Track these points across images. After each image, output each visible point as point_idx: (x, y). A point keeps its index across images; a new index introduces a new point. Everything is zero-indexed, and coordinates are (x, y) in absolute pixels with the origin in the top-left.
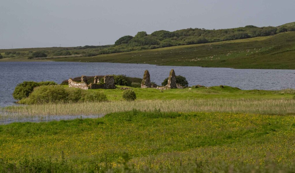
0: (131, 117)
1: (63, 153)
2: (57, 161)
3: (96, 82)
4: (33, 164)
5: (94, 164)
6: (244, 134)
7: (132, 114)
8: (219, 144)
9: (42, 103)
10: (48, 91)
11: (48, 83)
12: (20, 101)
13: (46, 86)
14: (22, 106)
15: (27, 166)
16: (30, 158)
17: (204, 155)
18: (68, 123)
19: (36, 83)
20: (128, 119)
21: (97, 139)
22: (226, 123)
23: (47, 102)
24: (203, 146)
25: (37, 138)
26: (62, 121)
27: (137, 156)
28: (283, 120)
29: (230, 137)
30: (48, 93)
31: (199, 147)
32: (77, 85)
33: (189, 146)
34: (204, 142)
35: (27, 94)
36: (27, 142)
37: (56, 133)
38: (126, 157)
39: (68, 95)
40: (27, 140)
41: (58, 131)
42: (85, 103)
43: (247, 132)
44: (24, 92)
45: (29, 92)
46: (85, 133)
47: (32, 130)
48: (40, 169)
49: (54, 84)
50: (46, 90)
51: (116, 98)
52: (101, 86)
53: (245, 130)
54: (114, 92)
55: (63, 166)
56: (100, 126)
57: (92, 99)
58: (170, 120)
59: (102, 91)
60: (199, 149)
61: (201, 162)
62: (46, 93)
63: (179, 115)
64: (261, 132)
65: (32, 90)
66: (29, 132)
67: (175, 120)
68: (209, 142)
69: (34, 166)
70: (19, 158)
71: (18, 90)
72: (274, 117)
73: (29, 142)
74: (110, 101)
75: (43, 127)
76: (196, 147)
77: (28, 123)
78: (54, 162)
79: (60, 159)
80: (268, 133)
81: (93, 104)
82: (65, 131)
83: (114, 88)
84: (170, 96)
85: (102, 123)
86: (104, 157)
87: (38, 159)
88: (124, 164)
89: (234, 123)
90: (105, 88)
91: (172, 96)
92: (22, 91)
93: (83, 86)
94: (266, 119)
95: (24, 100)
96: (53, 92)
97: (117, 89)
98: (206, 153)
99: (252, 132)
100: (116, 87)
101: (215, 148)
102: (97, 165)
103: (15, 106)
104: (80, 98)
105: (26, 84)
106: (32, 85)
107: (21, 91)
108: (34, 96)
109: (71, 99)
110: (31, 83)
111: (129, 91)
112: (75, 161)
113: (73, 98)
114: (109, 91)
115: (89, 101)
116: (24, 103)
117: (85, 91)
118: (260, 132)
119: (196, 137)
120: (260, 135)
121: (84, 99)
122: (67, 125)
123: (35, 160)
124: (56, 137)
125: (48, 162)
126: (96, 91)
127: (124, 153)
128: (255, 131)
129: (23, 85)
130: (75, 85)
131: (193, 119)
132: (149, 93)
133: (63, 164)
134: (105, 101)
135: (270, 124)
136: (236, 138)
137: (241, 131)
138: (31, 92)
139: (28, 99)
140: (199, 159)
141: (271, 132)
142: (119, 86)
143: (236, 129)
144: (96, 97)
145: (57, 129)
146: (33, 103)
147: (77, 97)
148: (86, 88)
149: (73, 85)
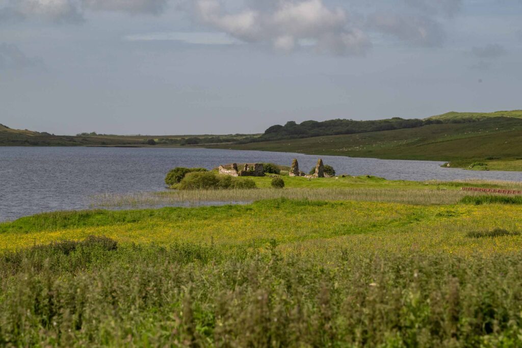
0: (278, 204)
1: (212, 238)
2: (206, 245)
3: (246, 169)
4: (183, 248)
5: (242, 249)
6: (389, 223)
7: (280, 200)
8: (365, 232)
9: (192, 189)
10: (199, 177)
11: (200, 170)
12: (171, 187)
13: (197, 172)
14: (174, 191)
15: (177, 250)
16: (180, 242)
17: (349, 243)
18: (218, 209)
19: (188, 169)
20: (276, 206)
21: (245, 225)
22: (371, 211)
23: (198, 187)
24: (349, 234)
25: (188, 222)
26: (212, 207)
27: (284, 242)
28: (427, 210)
29: (375, 226)
30: (199, 179)
31: (344, 235)
32: (228, 172)
33: (335, 233)
34: (350, 230)
35: (179, 179)
36: (177, 226)
37: (206, 219)
38: (274, 243)
39: (218, 181)
40: (178, 224)
41: (207, 216)
42: (234, 190)
43: (391, 222)
44: (176, 177)
45: (181, 178)
46: (234, 219)
47: (183, 215)
48: (189, 253)
49: (205, 170)
50: (197, 176)
51: (264, 186)
52: (251, 174)
53: (390, 219)
54: (263, 179)
55: (212, 251)
56: (248, 212)
57: (241, 186)
58: (316, 208)
59: (252, 178)
60: (345, 237)
61: (346, 250)
62: (197, 179)
63: (326, 204)
64: (406, 222)
65: (183, 176)
66: (179, 217)
67: (321, 208)
68: (354, 231)
69: (184, 250)
70: (169, 242)
71: (170, 176)
72: (418, 207)
73: (179, 227)
74: (259, 189)
75: (193, 212)
76: (342, 234)
77: (179, 208)
78: (203, 247)
79: (209, 244)
80: (411, 223)
81: (243, 191)
82: (215, 217)
83: (263, 176)
84: (318, 184)
85: (251, 209)
86: (252, 242)
87: (188, 244)
88: (272, 250)
89: (379, 212)
90: (254, 175)
91: (319, 184)
92: (174, 177)
93: (233, 174)
94: (410, 209)
95: (175, 185)
96: (204, 179)
97: (266, 177)
98: (351, 241)
99: (396, 221)
100: (265, 175)
101: (360, 236)
102: (245, 250)
103: (167, 191)
104: (230, 184)
105: (178, 170)
106: (184, 171)
107: (172, 176)
108: (185, 182)
109: (221, 185)
110: (182, 169)
111: (278, 179)
112: (224, 246)
113: (223, 184)
114: (259, 178)
115: (239, 188)
116: (175, 189)
117: (236, 178)
118: (404, 222)
119: (342, 225)
120: (404, 224)
121: (233, 186)
122: (217, 211)
123: (185, 244)
124: (206, 222)
125: (198, 246)
126: (245, 178)
127: (272, 239)
128: (400, 220)
129: (175, 170)
130: (226, 172)
131: (339, 207)
132: (297, 181)
133: (212, 249)
134: (254, 188)
135: (414, 214)
136: (381, 226)
137: (386, 219)
138: (182, 178)
139: (179, 185)
140: (344, 247)
141: (415, 222)
142: (268, 174)
143: (380, 218)
144: (245, 184)
145: (207, 214)
146: (184, 189)
147: (228, 184)
148: (236, 175)
149: (223, 172)
